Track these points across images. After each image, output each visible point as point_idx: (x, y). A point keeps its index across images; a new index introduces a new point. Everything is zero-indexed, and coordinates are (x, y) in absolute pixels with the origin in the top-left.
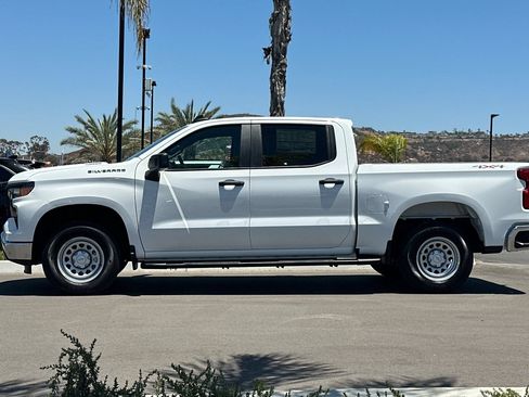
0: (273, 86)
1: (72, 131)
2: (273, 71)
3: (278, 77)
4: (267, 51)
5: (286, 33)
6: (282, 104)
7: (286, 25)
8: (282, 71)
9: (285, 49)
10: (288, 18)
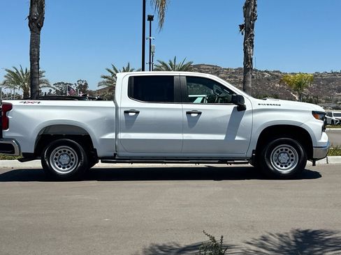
0: (245, 48)
1: (105, 77)
2: (245, 39)
3: (249, 43)
4: (242, 27)
5: (254, 15)
6: (251, 59)
7: (254, 10)
8: (251, 39)
9: (253, 25)
10: (255, 6)
